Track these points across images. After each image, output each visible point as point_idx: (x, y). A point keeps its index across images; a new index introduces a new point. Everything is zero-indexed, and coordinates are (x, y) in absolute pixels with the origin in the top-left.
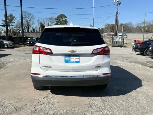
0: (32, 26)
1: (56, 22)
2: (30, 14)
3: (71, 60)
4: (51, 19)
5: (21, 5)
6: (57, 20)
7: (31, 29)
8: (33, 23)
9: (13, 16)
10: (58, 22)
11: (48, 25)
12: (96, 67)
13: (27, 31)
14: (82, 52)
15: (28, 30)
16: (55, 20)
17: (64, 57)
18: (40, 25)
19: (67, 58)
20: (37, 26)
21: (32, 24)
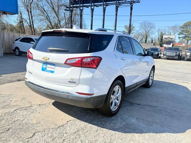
0: (151, 36)
1: (180, 31)
2: (150, 24)
3: (47, 69)
4: (174, 28)
5: (131, 14)
6: (182, 29)
7: (149, 39)
8: (153, 34)
9: (133, 26)
10: (183, 31)
11: (169, 34)
12: (70, 82)
13: (144, 41)
14: (54, 61)
15: (146, 41)
16: (179, 29)
17: (42, 64)
18: (160, 35)
19: (44, 66)
20: (156, 36)
21: (151, 34)
